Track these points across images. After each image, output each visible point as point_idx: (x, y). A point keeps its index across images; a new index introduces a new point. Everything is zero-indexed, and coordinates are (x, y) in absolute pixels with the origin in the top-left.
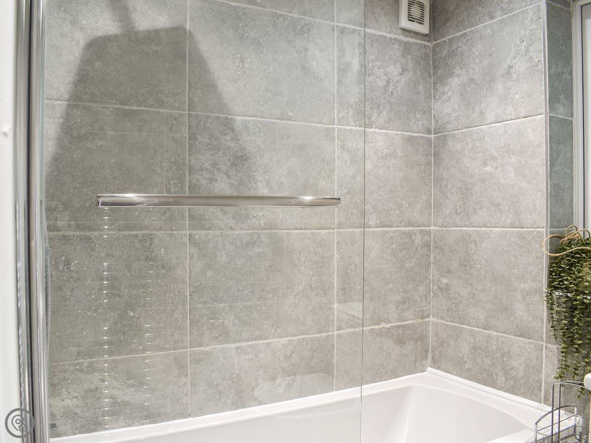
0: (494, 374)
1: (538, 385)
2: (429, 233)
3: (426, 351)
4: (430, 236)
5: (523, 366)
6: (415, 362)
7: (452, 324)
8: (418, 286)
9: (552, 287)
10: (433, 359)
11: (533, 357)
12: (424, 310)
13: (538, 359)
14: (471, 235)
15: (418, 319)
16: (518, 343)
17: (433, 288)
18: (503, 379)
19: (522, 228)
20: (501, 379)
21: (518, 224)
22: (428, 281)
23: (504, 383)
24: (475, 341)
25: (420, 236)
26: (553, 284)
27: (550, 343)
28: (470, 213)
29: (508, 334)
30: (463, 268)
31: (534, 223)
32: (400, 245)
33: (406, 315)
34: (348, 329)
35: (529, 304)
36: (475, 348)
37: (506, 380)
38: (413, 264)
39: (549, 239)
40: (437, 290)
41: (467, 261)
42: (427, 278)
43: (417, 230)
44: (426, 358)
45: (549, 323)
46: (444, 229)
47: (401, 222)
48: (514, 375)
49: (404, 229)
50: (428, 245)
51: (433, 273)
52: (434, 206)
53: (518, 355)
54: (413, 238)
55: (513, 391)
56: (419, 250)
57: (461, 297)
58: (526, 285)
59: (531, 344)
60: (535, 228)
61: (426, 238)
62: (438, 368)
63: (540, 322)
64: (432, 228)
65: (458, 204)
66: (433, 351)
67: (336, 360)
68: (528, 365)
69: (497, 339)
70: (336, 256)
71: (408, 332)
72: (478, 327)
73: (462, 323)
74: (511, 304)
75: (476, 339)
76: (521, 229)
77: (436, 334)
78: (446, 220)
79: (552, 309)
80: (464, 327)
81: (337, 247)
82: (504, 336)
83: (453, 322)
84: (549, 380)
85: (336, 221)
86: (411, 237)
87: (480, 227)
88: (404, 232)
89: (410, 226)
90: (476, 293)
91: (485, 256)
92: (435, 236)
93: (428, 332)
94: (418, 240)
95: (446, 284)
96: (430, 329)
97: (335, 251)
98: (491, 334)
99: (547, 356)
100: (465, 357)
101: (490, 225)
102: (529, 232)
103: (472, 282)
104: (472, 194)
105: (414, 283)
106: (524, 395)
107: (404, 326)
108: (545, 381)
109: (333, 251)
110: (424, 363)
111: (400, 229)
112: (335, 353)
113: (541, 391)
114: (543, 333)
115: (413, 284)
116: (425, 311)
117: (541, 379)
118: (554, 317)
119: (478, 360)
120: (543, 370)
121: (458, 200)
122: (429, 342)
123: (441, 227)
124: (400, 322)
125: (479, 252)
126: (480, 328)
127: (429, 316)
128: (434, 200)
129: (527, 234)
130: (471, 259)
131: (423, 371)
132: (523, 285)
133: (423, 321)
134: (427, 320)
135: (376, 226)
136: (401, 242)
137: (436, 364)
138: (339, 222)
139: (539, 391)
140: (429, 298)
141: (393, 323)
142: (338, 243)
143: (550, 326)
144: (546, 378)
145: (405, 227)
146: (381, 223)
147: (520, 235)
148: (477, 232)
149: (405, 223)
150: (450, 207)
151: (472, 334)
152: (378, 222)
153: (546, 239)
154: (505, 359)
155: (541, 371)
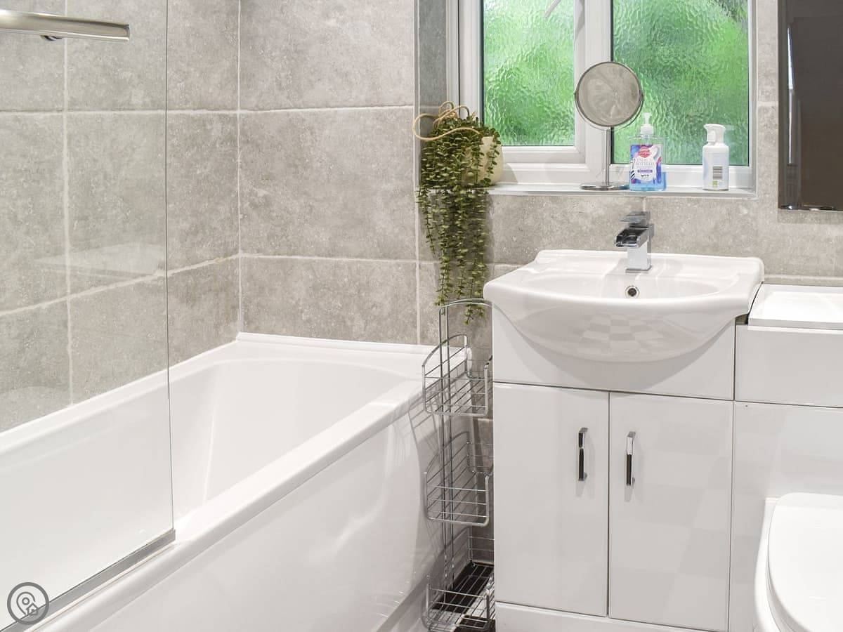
0: (346, 319)
1: (411, 320)
2: (233, 120)
3: (235, 308)
4: (235, 125)
5: (390, 298)
6: (217, 326)
7: (277, 257)
8: (217, 204)
9: (426, 182)
10: (246, 317)
11: (402, 284)
12: (228, 242)
13: (409, 284)
14: (304, 120)
15: (219, 257)
16: (380, 268)
17: (242, 205)
18: (362, 323)
19: (382, 106)
20: (359, 323)
21: (376, 100)
22: (233, 196)
23: (363, 329)
24: (315, 276)
25: (219, 125)
26: (428, 179)
27: (424, 259)
28: (302, 87)
29: (366, 258)
30: (293, 169)
31: (400, 99)
32: (186, 140)
33: (199, 252)
34: (93, 288)
35: (394, 210)
36: (314, 288)
37: (366, 324)
38: (207, 170)
39: (419, 121)
40: (249, 208)
41: (299, 159)
42: (231, 191)
43: (214, 115)
44: (235, 320)
45: (424, 232)
46: (259, 112)
47: (187, 102)
48: (376, 314)
49: (192, 113)
50: (231, 139)
51: (242, 182)
52: (242, 78)
53: (381, 284)
54: (209, 127)
55: (375, 337)
56: (218, 146)
57: (290, 214)
58: (389, 184)
59: (399, 266)
60: (399, 106)
61: (229, 127)
62: (257, 330)
63: (411, 232)
64: (239, 112)
65: (282, 74)
66: (246, 306)
67: (72, 347)
68: (396, 296)
69: (349, 268)
70: (66, 159)
71: (203, 281)
72: (319, 256)
73: (294, 254)
74: (368, 214)
75: (317, 273)
76: (381, 108)
77: (250, 278)
78: (262, 98)
79: (427, 212)
80: (296, 259)
81: (69, 143)
82: (360, 262)
83: (279, 255)
84: (426, 310)
85: (67, 97)
86: (204, 125)
87: (318, 107)
88: (193, 118)
89: (203, 108)
90: (315, 204)
91: (327, 150)
92: (244, 125)
93: (235, 276)
94: (216, 130)
95: (265, 197)
96: (239, 271)
97: (65, 151)
98: (340, 262)
99: (421, 279)
100: (301, 303)
101: (334, 104)
102: (392, 112)
103: (307, 189)
104: (305, 59)
105: (211, 199)
106: (393, 339)
107: (195, 271)
108: (421, 312)
109: (60, 151)
110: (232, 327)
111: (186, 112)
112: (70, 335)
113: (416, 327)
114: (415, 247)
115: (209, 202)
116: (230, 244)
117: (414, 310)
118: (429, 222)
119: (321, 304)
120: (418, 299)
121: (283, 69)
122: (238, 291)
123: (254, 110)
124: (190, 265)
125: (317, 143)
126: (322, 256)
127: (235, 251)
128: (242, 69)
129: (389, 115)
130: (305, 156)
131: (231, 340)
132: (384, 185)
133: (227, 261)
134: (234, 257)
135: (145, 107)
136: (188, 135)
137: (252, 325)
138: (72, 98)
139: (414, 329)
140: (236, 223)
141: (177, 268)
142: (70, 137)
143: (425, 236)
144: (422, 308)
145: (194, 110)
146: (152, 101)
147: (379, 117)
148: (314, 114)
149: (194, 103)
150: (270, 79)
151: (309, 266)
152: (147, 100)
153: (415, 121)
154: (363, 294)
155: (415, 300)
